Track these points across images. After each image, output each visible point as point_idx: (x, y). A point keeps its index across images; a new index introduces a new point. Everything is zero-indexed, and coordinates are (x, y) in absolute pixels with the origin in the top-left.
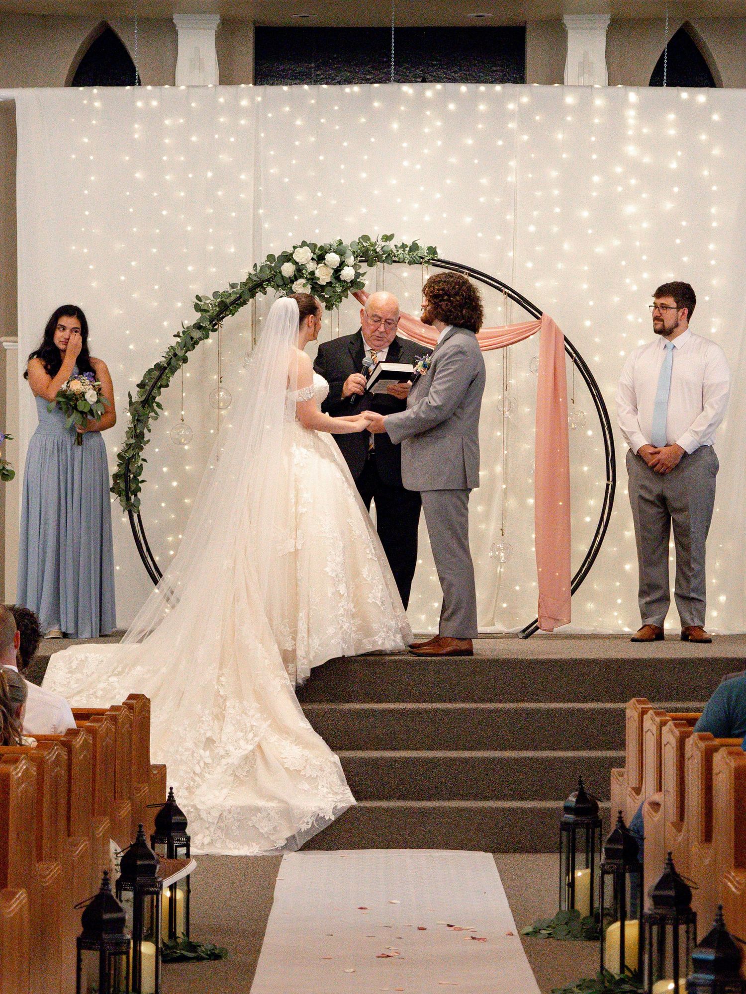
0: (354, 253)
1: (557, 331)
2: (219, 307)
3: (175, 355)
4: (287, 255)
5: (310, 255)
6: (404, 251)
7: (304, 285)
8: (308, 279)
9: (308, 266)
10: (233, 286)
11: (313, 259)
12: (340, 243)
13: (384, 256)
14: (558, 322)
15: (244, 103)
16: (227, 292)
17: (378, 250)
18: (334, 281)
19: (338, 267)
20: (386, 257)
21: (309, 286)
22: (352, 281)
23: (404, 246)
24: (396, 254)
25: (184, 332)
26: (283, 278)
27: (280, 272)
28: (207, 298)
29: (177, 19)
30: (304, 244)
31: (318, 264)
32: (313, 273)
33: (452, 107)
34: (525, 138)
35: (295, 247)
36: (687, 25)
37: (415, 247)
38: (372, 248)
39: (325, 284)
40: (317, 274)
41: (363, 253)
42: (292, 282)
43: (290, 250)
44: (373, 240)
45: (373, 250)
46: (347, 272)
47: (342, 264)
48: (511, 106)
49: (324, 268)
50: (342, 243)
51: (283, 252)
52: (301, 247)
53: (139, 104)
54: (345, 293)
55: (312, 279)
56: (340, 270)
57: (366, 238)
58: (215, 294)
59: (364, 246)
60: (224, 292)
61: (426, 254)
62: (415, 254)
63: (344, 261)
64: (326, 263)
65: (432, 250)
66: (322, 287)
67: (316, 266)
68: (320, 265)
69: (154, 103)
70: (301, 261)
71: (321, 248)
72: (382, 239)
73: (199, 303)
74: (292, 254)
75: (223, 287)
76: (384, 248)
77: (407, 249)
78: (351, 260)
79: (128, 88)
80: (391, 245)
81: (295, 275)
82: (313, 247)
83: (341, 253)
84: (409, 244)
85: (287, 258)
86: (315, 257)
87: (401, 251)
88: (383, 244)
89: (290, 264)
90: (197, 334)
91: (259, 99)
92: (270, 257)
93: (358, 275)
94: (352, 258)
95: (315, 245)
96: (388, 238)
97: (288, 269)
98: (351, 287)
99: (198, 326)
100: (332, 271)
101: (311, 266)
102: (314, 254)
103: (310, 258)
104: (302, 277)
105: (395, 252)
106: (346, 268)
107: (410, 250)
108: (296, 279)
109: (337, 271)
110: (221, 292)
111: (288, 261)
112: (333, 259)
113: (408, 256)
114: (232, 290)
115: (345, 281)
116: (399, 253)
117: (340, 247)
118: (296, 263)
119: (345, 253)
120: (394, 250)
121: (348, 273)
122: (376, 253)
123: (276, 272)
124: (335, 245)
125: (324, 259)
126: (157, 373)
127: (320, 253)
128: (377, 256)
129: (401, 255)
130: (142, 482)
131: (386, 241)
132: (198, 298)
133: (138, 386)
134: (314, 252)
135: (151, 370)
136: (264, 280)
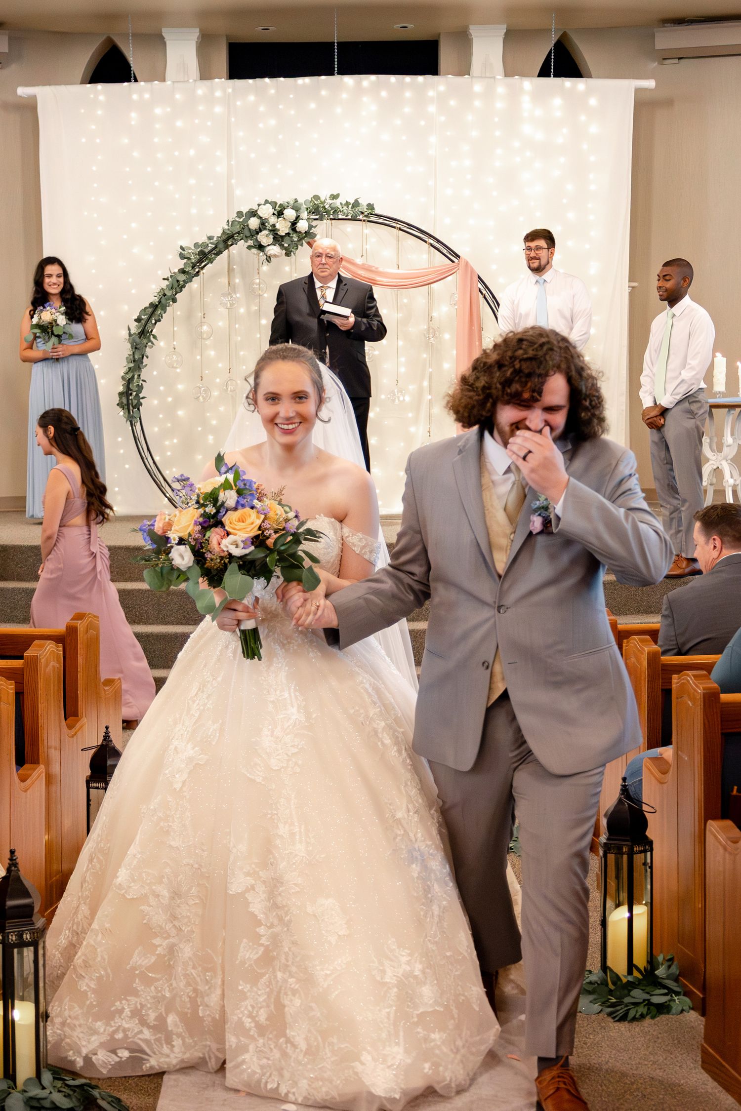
0: (307, 209)
1: (472, 271)
2: (199, 256)
3: (165, 295)
4: (253, 212)
5: (272, 211)
6: (348, 207)
7: (267, 236)
8: (270, 231)
9: (270, 220)
10: (210, 238)
11: (274, 214)
12: (296, 201)
13: (332, 211)
14: (471, 263)
15: (218, 94)
16: (206, 243)
17: (327, 207)
18: (291, 232)
19: (294, 221)
20: (333, 212)
21: (272, 237)
22: (306, 232)
23: (347, 204)
24: (342, 210)
25: (171, 276)
26: (250, 229)
27: (248, 226)
28: (190, 248)
29: (166, 33)
30: (267, 202)
31: (278, 218)
32: (274, 226)
33: (384, 94)
34: (443, 118)
35: (259, 205)
36: (564, 35)
37: (356, 204)
38: (322, 205)
39: (284, 234)
40: (278, 226)
41: (315, 209)
42: (257, 233)
43: (255, 207)
44: (323, 199)
45: (322, 207)
47: (298, 218)
48: (431, 93)
49: (283, 222)
50: (297, 201)
51: (250, 209)
52: (264, 205)
53: (135, 97)
54: (301, 243)
55: (274, 231)
56: (296, 223)
57: (317, 197)
58: (196, 245)
59: (315, 204)
60: (203, 243)
61: (365, 210)
62: (357, 209)
63: (300, 216)
64: (285, 217)
65: (371, 207)
66: (282, 237)
67: (276, 219)
68: (280, 219)
69: (147, 96)
70: (264, 216)
71: (281, 205)
72: (330, 197)
73: (183, 252)
74: (256, 211)
75: (203, 239)
76: (332, 205)
77: (350, 206)
78: (304, 215)
79: (126, 84)
80: (337, 203)
81: (260, 228)
82: (274, 204)
83: (297, 209)
84: (352, 201)
85: (253, 214)
86: (276, 212)
87: (345, 207)
88: (331, 202)
89: (256, 218)
90: (182, 278)
91: (230, 90)
92: (240, 214)
93: (310, 227)
94: (306, 213)
95: (276, 203)
96: (334, 197)
97: (254, 223)
98: (305, 237)
99: (182, 271)
100: (290, 224)
101: (273, 220)
102: (275, 210)
103: (272, 213)
104: (265, 229)
105: (341, 208)
106: (300, 221)
107: (353, 207)
108: (261, 231)
109: (294, 224)
110: (200, 242)
111: (254, 216)
112: (290, 214)
113: (351, 212)
114: (210, 242)
115: (300, 232)
116: (344, 209)
117: (296, 204)
118: (260, 218)
119: (300, 209)
120: (340, 207)
121: (302, 226)
122: (325, 209)
123: (245, 226)
124: (292, 202)
125: (283, 214)
126: (150, 310)
127: (279, 209)
128: (326, 212)
129: (345, 211)
130: (143, 398)
131: (333, 199)
132: (182, 248)
133: (136, 320)
134: (274, 208)
135: (146, 308)
136: (236, 233)
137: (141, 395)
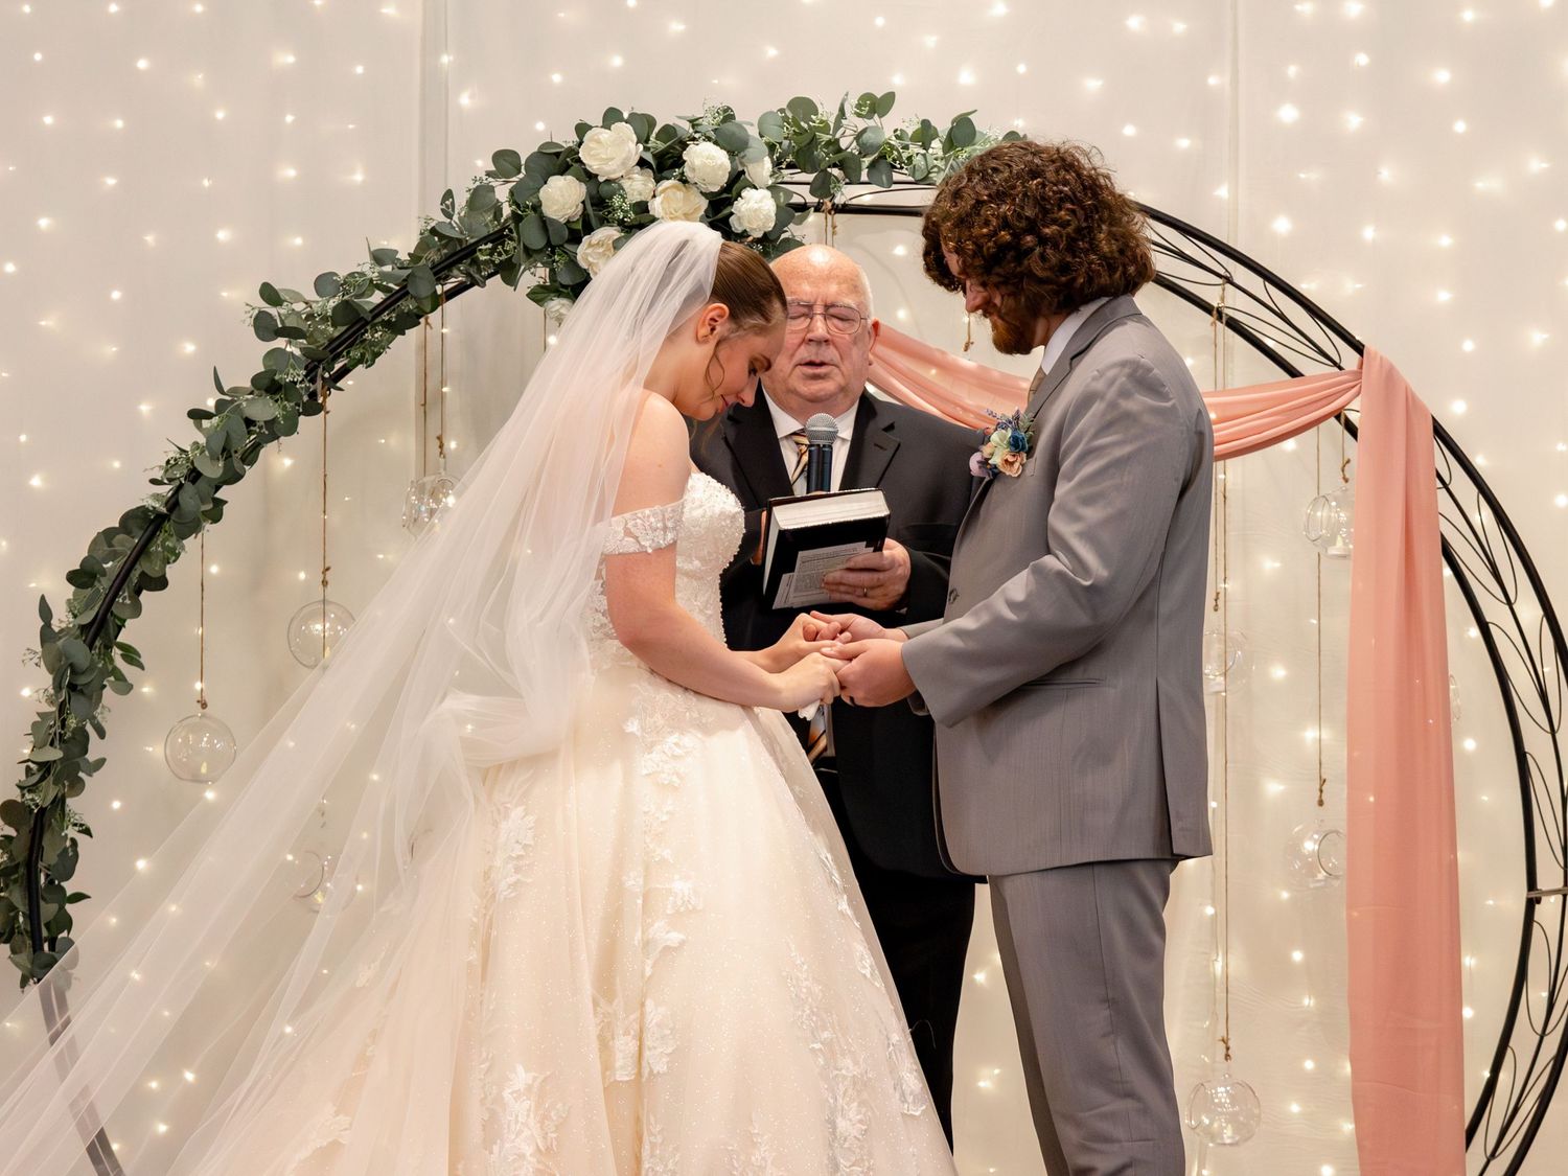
0: (771, 147)
1: (1412, 404)
2: (334, 325)
3: (191, 477)
4: (557, 155)
5: (635, 150)
6: (927, 146)
7: (614, 245)
8: (626, 228)
9: (626, 185)
10: (381, 257)
11: (642, 163)
12: (728, 116)
13: (867, 161)
16: (362, 274)
17: (843, 144)
19: (723, 189)
20: (872, 166)
22: (766, 235)
23: (925, 133)
25: (220, 404)
26: (544, 223)
27: (538, 207)
28: (298, 297)
30: (611, 117)
31: (658, 181)
32: (642, 207)
35: (584, 129)
37: (962, 132)
38: (826, 138)
40: (656, 210)
41: (799, 150)
42: (575, 238)
43: (567, 139)
44: (828, 113)
45: (829, 143)
46: (752, 205)
47: (737, 182)
49: (680, 195)
50: (732, 117)
51: (546, 145)
52: (604, 127)
56: (730, 202)
57: (807, 104)
58: (325, 282)
59: (800, 130)
60: (352, 275)
63: (743, 172)
64: (688, 174)
67: (651, 184)
68: (666, 184)
70: (606, 168)
71: (668, 132)
72: (859, 106)
73: (273, 311)
74: (573, 150)
76: (865, 136)
77: (937, 142)
78: (761, 168)
80: (886, 127)
81: (585, 215)
82: (643, 124)
83: (735, 146)
84: (943, 126)
85: (561, 161)
86: (649, 157)
87: (915, 149)
88: (862, 124)
89: (569, 178)
90: (265, 410)
92: (505, 161)
93: (783, 216)
94: (767, 164)
95: (650, 122)
96: (876, 105)
97: (562, 197)
99: (268, 385)
100: (704, 203)
101: (638, 186)
102: (646, 147)
103: (637, 159)
104: (605, 221)
105: (899, 148)
106: (747, 193)
107: (951, 143)
108: (588, 229)
109: (720, 202)
110: (343, 274)
111: (563, 170)
112: (707, 161)
113: (942, 161)
114: (377, 269)
115: (743, 235)
117: (728, 126)
118: (589, 177)
119: (744, 145)
120: (900, 142)
121: (755, 210)
122: (840, 150)
123: (527, 207)
124: (708, 124)
125: (680, 163)
126: (127, 544)
127: (661, 146)
128: (840, 165)
129: (918, 161)
130: (78, 897)
131: (870, 116)
132: (269, 294)
133: (72, 577)
134: (644, 140)
135: (108, 534)
136: (485, 240)
137: (70, 887)
